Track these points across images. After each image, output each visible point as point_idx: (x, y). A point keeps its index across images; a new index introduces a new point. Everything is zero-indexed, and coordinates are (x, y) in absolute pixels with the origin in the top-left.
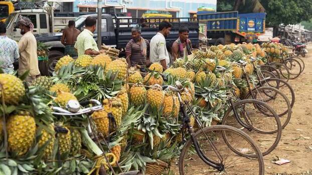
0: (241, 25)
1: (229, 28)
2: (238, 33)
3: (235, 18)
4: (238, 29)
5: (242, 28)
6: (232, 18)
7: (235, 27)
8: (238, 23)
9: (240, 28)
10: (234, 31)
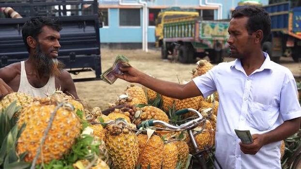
0: (294, 21)
1: (278, 27)
2: (290, 33)
3: (286, 12)
4: (290, 28)
5: (297, 26)
6: (282, 13)
7: (286, 26)
8: (290, 19)
9: (294, 27)
10: (285, 31)
